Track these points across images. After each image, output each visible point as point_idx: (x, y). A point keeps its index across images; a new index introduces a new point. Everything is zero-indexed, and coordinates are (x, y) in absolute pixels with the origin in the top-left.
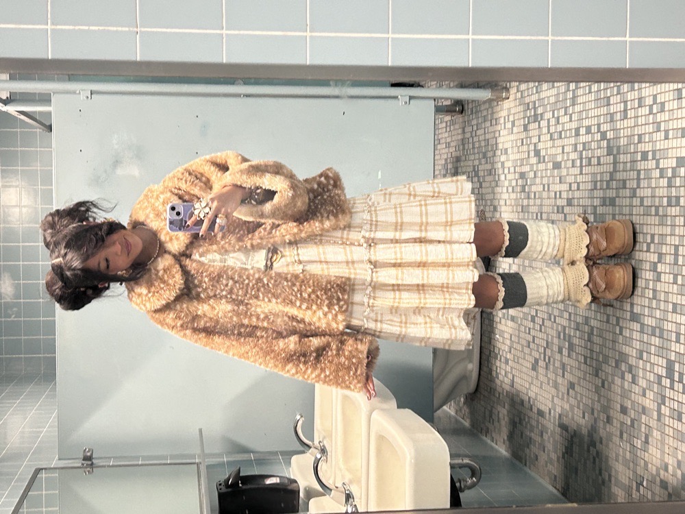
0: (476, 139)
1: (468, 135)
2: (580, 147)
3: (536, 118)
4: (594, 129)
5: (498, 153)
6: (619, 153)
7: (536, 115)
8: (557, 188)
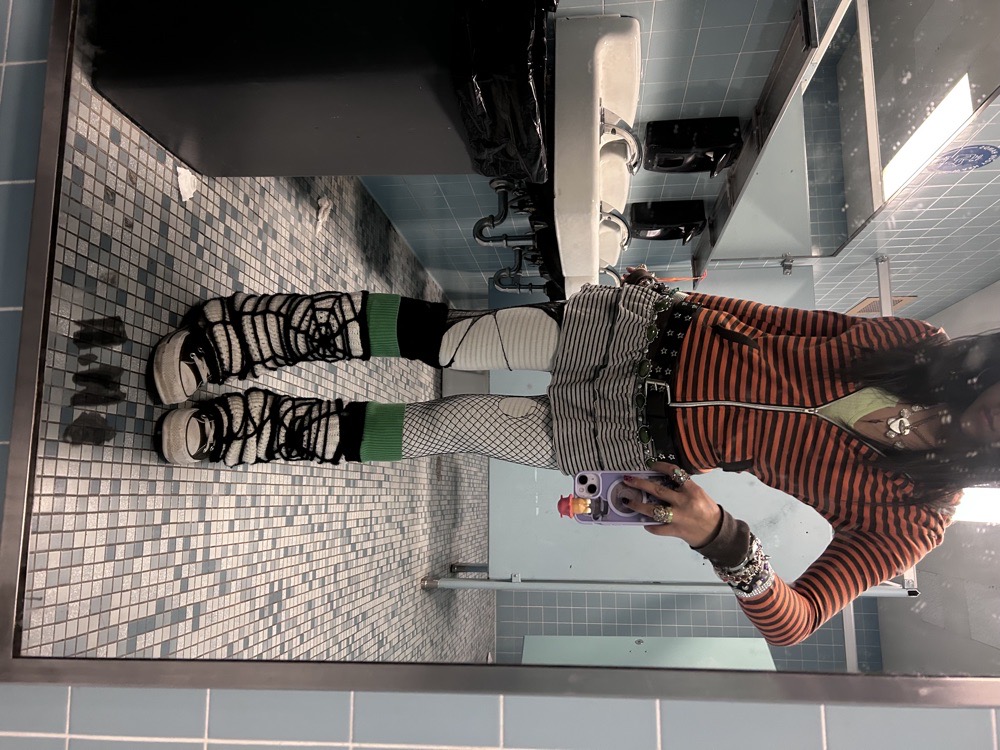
0: (443, 543)
1: (448, 546)
2: (372, 536)
3: (402, 563)
4: (361, 554)
5: (429, 531)
6: (342, 530)
7: (403, 566)
8: (389, 499)
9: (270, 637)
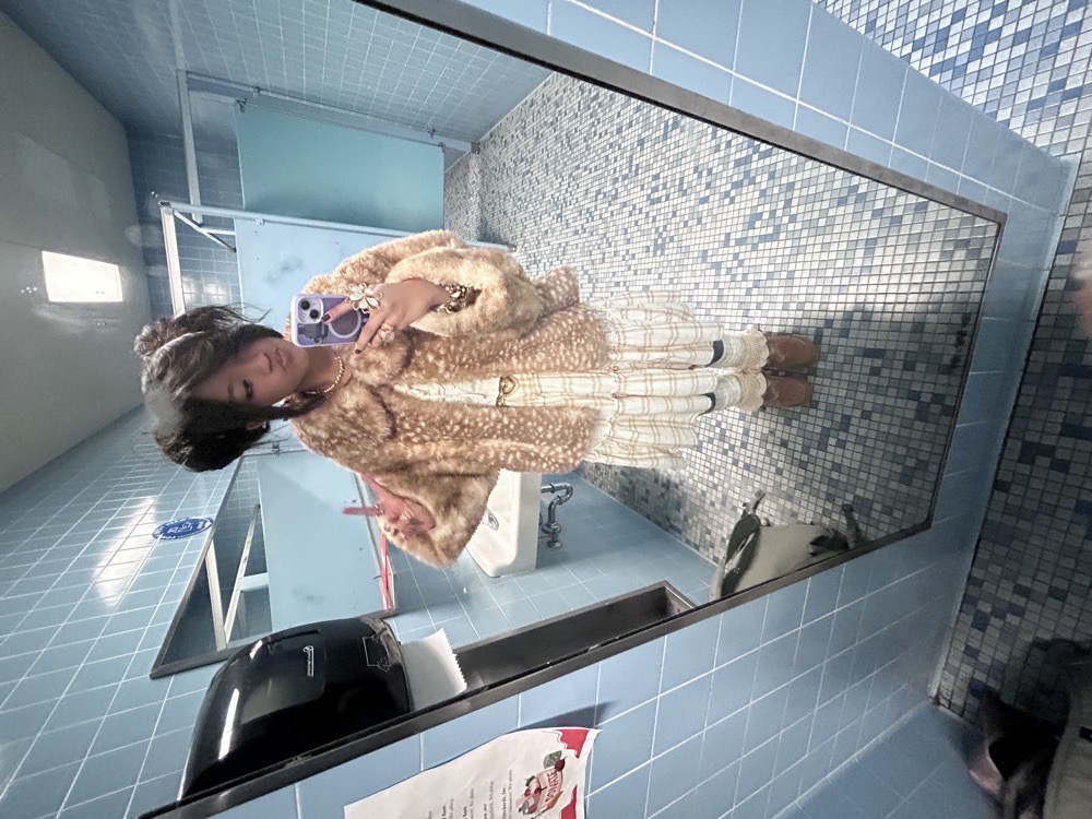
9: (665, 227)
